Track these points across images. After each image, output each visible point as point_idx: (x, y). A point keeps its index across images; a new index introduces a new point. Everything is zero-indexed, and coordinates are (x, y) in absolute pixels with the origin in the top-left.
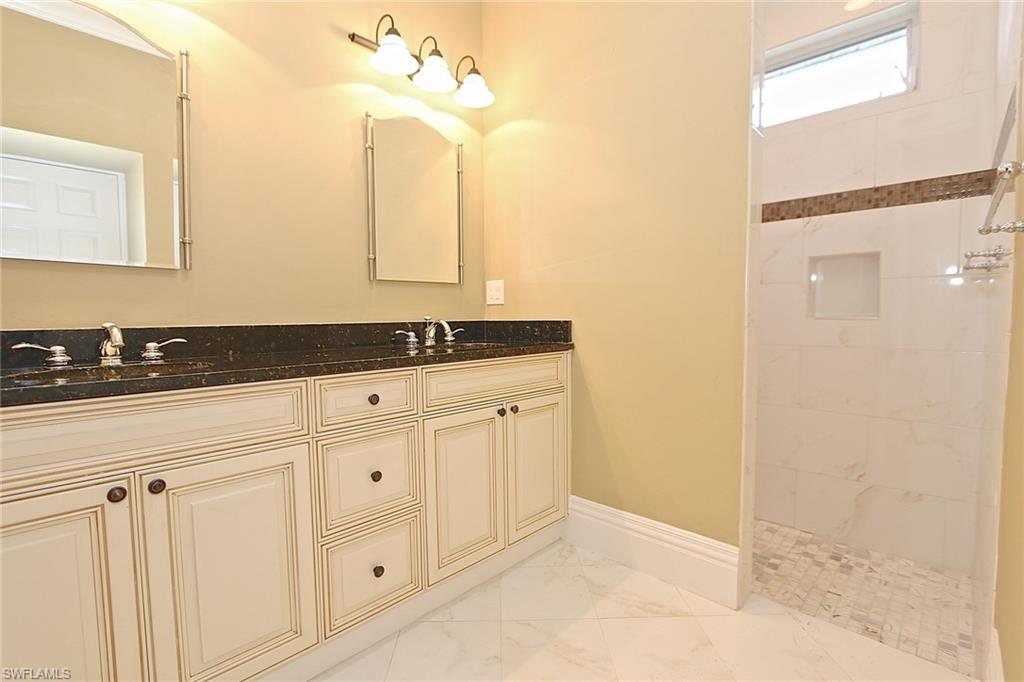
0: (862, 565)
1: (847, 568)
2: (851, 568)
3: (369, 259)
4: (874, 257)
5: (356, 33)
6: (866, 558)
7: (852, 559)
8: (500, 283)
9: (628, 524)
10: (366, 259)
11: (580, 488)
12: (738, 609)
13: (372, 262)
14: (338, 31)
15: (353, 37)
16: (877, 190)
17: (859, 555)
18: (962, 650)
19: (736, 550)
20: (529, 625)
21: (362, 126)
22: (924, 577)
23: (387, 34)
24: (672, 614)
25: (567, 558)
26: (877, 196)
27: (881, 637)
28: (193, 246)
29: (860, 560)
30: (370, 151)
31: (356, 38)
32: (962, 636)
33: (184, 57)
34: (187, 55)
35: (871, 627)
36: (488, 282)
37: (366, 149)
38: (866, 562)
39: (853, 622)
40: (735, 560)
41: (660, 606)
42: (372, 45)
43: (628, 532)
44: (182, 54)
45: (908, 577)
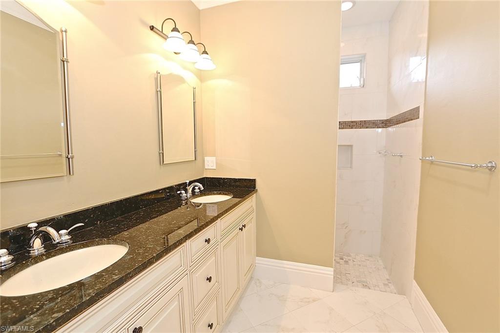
0: (350, 260)
1: (346, 262)
2: (347, 262)
3: (160, 153)
4: (351, 146)
5: (154, 26)
6: (349, 256)
7: (346, 258)
8: (214, 159)
9: (285, 266)
10: (158, 153)
11: (260, 253)
12: (333, 292)
13: (162, 155)
14: (143, 23)
15: (152, 28)
16: (352, 122)
17: (347, 256)
18: (390, 284)
19: (332, 269)
20: (266, 325)
21: (155, 78)
22: (368, 260)
23: (172, 31)
24: (314, 301)
25: (260, 287)
26: (351, 124)
27: (369, 287)
28: (74, 160)
29: (349, 258)
30: (159, 93)
31: (154, 29)
32: (388, 280)
33: (64, 33)
34: (66, 31)
35: (365, 284)
36: (205, 158)
37: (158, 91)
38: (351, 258)
39: (359, 284)
40: (332, 273)
41: (308, 299)
42: (160, 33)
43: (286, 269)
44: (62, 31)
45: (364, 261)
